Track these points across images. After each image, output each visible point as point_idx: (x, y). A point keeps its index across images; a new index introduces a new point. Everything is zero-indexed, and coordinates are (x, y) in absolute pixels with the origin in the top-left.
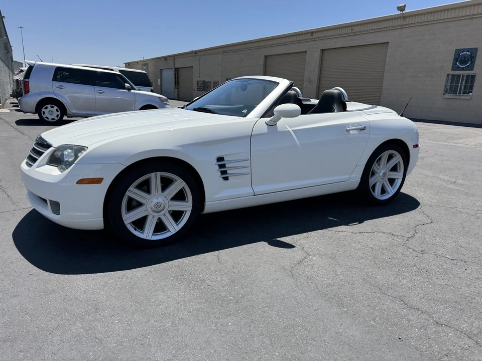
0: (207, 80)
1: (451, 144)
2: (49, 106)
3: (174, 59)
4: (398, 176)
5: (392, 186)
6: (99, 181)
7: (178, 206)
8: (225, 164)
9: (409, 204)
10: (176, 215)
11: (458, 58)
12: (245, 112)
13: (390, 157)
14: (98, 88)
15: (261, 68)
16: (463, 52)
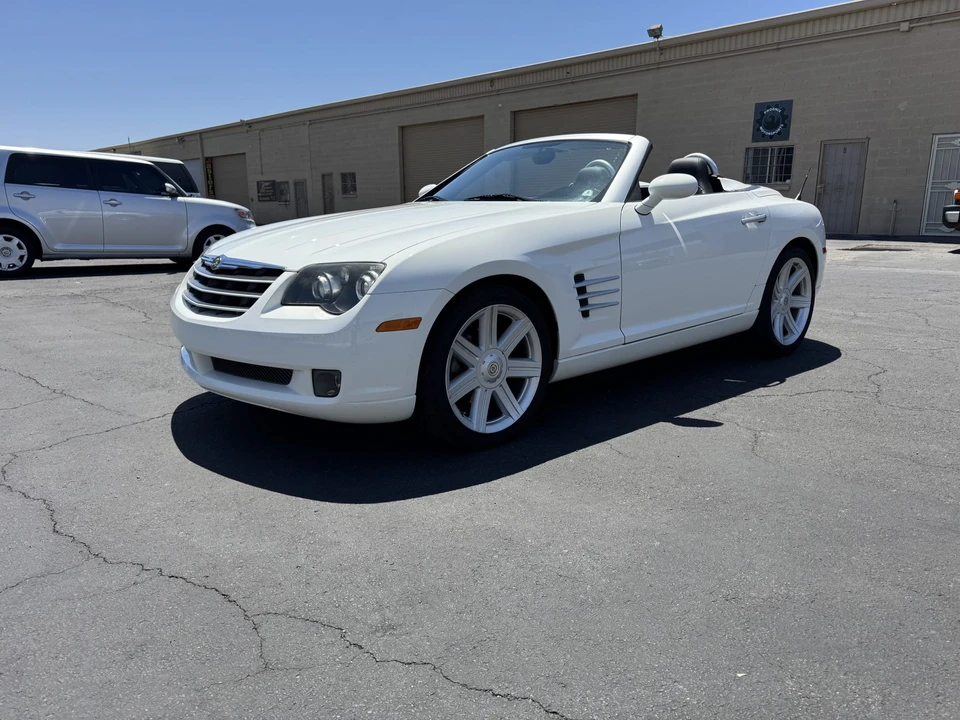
0: (279, 178)
2: (1, 237)
4: (802, 303)
5: (795, 320)
6: (413, 323)
7: (519, 368)
8: (585, 287)
10: (516, 385)
11: (761, 119)
12: (592, 194)
14: (106, 195)
15: (396, 149)
16: (769, 107)
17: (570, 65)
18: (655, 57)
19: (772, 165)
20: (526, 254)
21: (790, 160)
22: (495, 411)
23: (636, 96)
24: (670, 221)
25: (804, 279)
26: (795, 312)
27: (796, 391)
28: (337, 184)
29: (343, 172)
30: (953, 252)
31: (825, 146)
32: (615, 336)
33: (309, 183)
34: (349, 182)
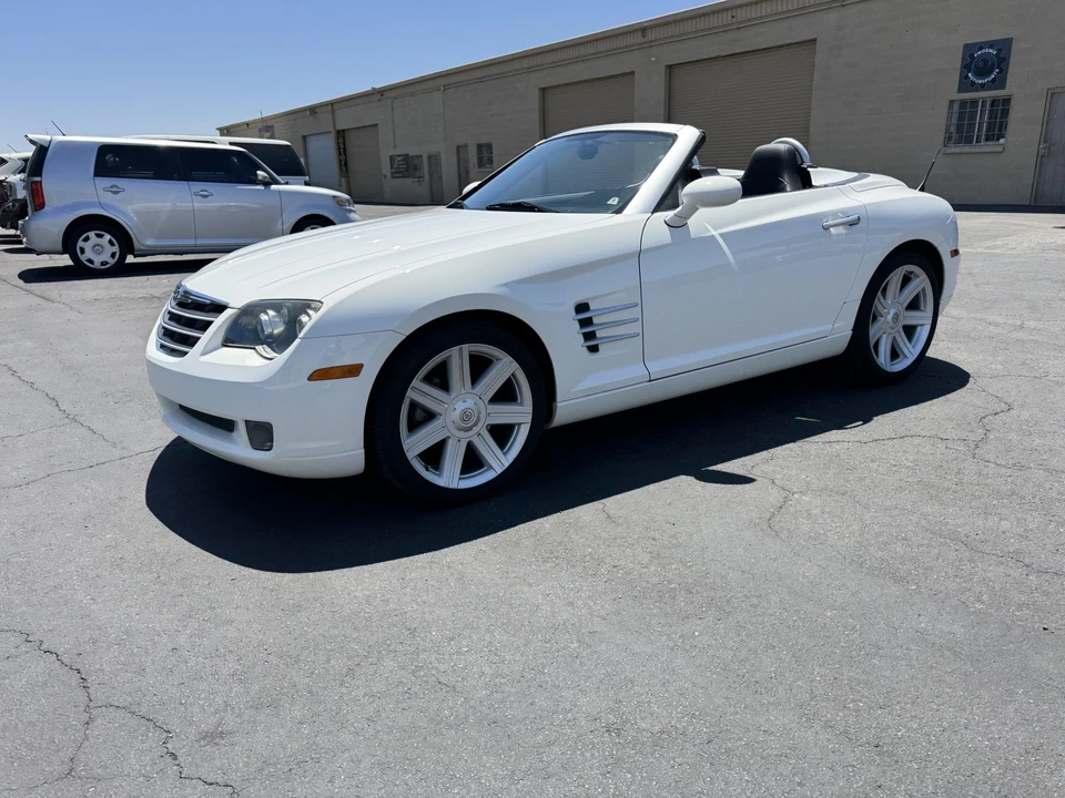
0: (412, 151)
1: (980, 250)
2: (92, 234)
3: (333, 111)
4: (922, 318)
5: (910, 341)
6: (353, 371)
7: (504, 414)
8: (591, 318)
9: (949, 378)
10: (501, 434)
11: (972, 61)
12: (615, 203)
13: (906, 280)
14: (197, 186)
15: (535, 115)
16: (981, 49)
17: (737, 8)
19: (982, 119)
20: (505, 285)
21: (1006, 113)
22: (472, 461)
23: (814, 41)
24: (714, 233)
25: (924, 289)
26: (910, 331)
27: (876, 437)
28: (473, 156)
29: (480, 142)
31: (1052, 95)
32: (636, 372)
33: (443, 156)
34: (485, 155)
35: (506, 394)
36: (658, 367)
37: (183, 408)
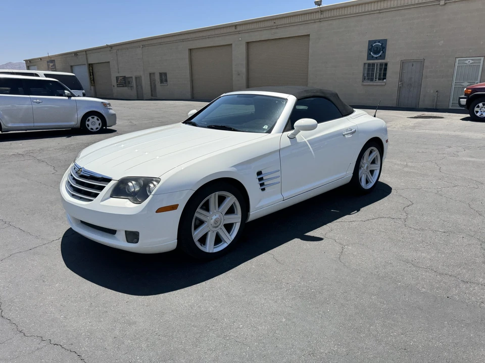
0: (127, 75)
3: (86, 54)
4: (376, 167)
5: (372, 176)
6: (174, 207)
7: (230, 219)
8: (262, 178)
10: (229, 227)
11: (372, 48)
12: (267, 128)
13: (371, 152)
15: (187, 61)
16: (375, 43)
17: (276, 19)
18: (318, 16)
19: (376, 72)
20: (232, 167)
21: (385, 69)
23: (309, 35)
24: (305, 140)
25: (377, 156)
26: (372, 172)
27: (368, 218)
28: (157, 78)
29: (161, 72)
30: (463, 119)
31: (403, 63)
32: (279, 197)
33: (143, 78)
34: (163, 77)
35: (231, 211)
36: (286, 194)
37: (82, 222)
